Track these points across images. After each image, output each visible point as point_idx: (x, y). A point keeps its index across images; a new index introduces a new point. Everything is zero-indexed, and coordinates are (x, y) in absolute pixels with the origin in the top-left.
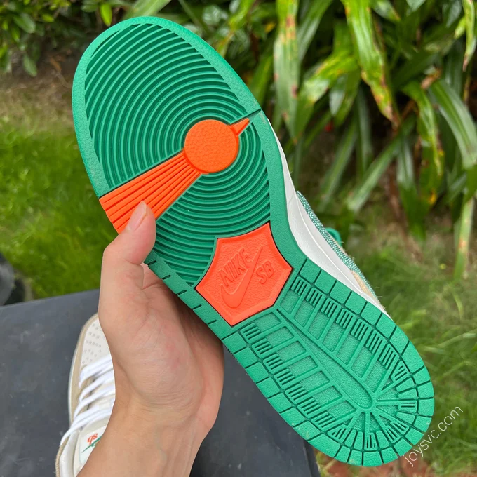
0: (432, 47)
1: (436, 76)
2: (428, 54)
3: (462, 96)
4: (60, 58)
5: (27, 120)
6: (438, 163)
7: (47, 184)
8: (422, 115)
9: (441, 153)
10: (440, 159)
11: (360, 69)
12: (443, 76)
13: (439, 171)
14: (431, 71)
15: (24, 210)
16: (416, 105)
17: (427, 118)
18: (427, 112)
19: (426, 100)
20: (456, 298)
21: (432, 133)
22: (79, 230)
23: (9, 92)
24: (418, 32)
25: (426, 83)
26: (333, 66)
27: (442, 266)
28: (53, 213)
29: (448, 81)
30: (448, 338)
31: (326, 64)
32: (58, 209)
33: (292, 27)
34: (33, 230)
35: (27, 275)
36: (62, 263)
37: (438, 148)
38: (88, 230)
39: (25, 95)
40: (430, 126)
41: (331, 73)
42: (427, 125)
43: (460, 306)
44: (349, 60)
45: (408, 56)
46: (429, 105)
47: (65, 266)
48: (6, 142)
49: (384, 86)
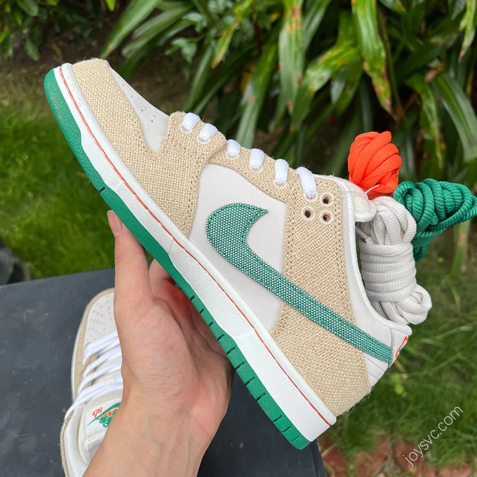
0: (437, 40)
1: (440, 69)
2: (433, 46)
3: (465, 89)
4: (61, 43)
5: (28, 105)
6: (439, 155)
7: (48, 170)
8: (425, 107)
9: (443, 146)
10: (442, 152)
11: (362, 60)
12: (447, 69)
13: (441, 164)
14: (435, 64)
15: (24, 195)
16: (419, 97)
17: (430, 111)
18: (430, 105)
19: (430, 93)
20: (454, 291)
21: (435, 125)
22: (79, 215)
23: (10, 76)
24: (423, 25)
25: (430, 76)
26: (336, 55)
27: (441, 260)
28: (53, 199)
29: (452, 74)
30: (445, 331)
31: (330, 54)
32: (58, 195)
33: (298, 17)
34: (33, 215)
35: (26, 260)
36: (61, 249)
37: (440, 142)
38: (88, 216)
39: (26, 79)
40: (433, 119)
41: (334, 63)
42: (430, 118)
43: (457, 298)
44: (353, 51)
45: (412, 48)
46: (432, 97)
47: (65, 252)
48: (6, 126)
49: (385, 79)
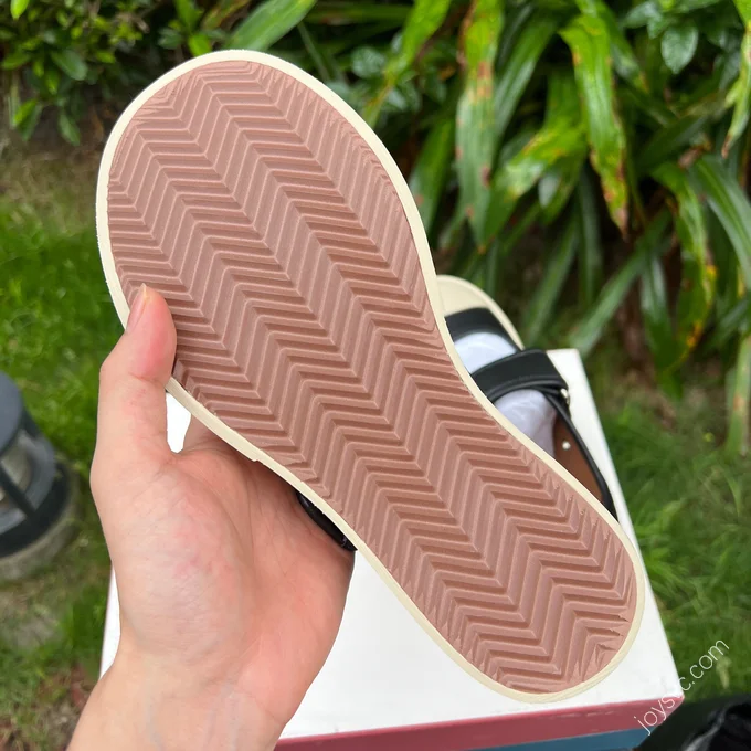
0: (698, 110)
2: (691, 120)
5: (58, 211)
6: (706, 286)
8: (682, 213)
9: (712, 271)
11: (589, 150)
13: (709, 297)
17: (692, 220)
18: (691, 209)
20: (731, 484)
21: (700, 240)
25: (687, 160)
27: (708, 437)
31: (541, 139)
33: (487, 80)
37: (707, 263)
40: (696, 230)
41: (545, 154)
42: (691, 229)
45: (661, 119)
49: (621, 179)
